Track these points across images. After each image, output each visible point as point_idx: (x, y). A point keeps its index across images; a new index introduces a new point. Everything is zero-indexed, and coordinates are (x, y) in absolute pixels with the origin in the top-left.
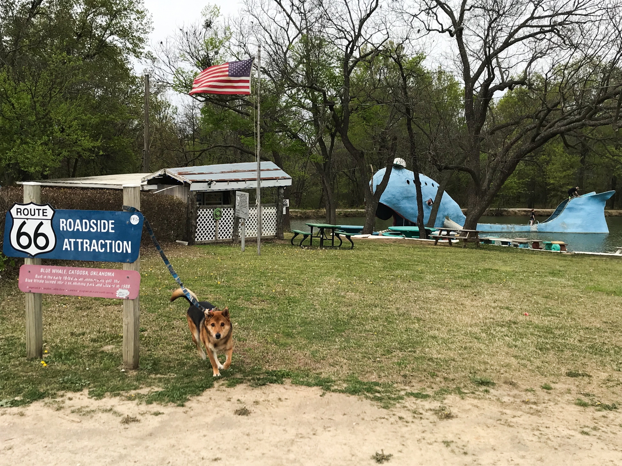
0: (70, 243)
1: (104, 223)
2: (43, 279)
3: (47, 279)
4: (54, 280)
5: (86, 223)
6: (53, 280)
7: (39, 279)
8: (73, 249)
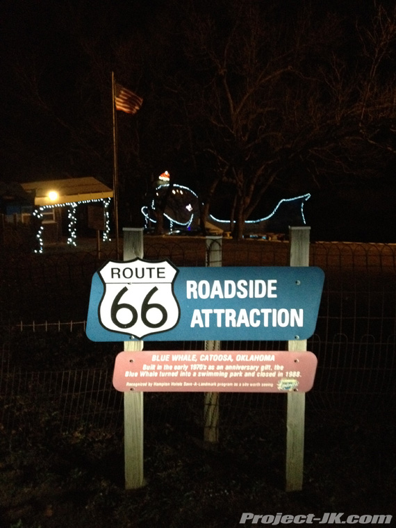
0: (203, 316)
1: (260, 285)
2: (156, 370)
3: (163, 371)
4: (175, 371)
5: (230, 285)
6: (173, 371)
7: (150, 371)
8: (207, 325)
